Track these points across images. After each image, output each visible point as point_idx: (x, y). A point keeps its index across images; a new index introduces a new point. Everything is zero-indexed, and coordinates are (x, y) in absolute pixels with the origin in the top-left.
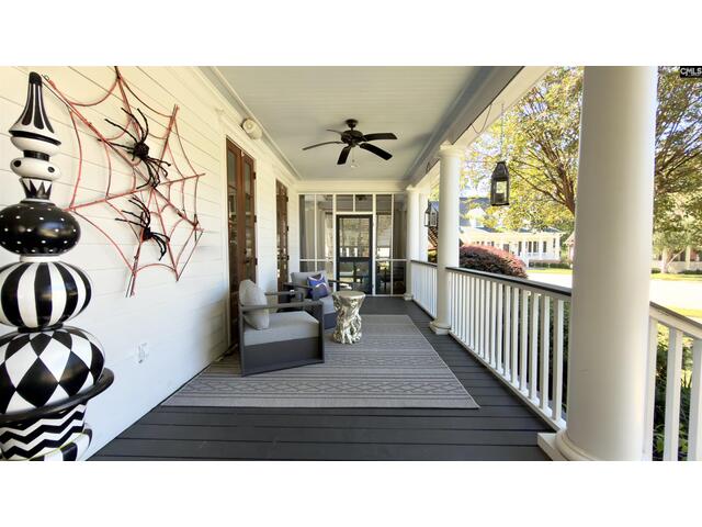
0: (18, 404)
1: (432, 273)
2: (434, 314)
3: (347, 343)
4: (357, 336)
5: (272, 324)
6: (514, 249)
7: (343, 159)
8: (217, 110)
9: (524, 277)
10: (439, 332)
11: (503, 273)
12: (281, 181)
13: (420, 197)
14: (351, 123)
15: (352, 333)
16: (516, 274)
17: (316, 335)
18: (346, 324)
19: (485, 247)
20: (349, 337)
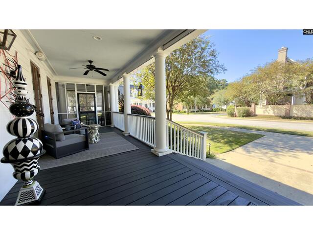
0: (21, 157)
1: (122, 116)
2: (124, 130)
3: (95, 143)
4: (98, 140)
5: (66, 139)
6: (148, 106)
7: (86, 73)
8: (26, 49)
9: (150, 115)
10: (126, 135)
11: (144, 115)
12: (49, 77)
13: (115, 87)
14: (91, 62)
15: (96, 139)
16: (148, 115)
17: (85, 140)
18: (94, 136)
19: (139, 106)
20: (95, 140)
